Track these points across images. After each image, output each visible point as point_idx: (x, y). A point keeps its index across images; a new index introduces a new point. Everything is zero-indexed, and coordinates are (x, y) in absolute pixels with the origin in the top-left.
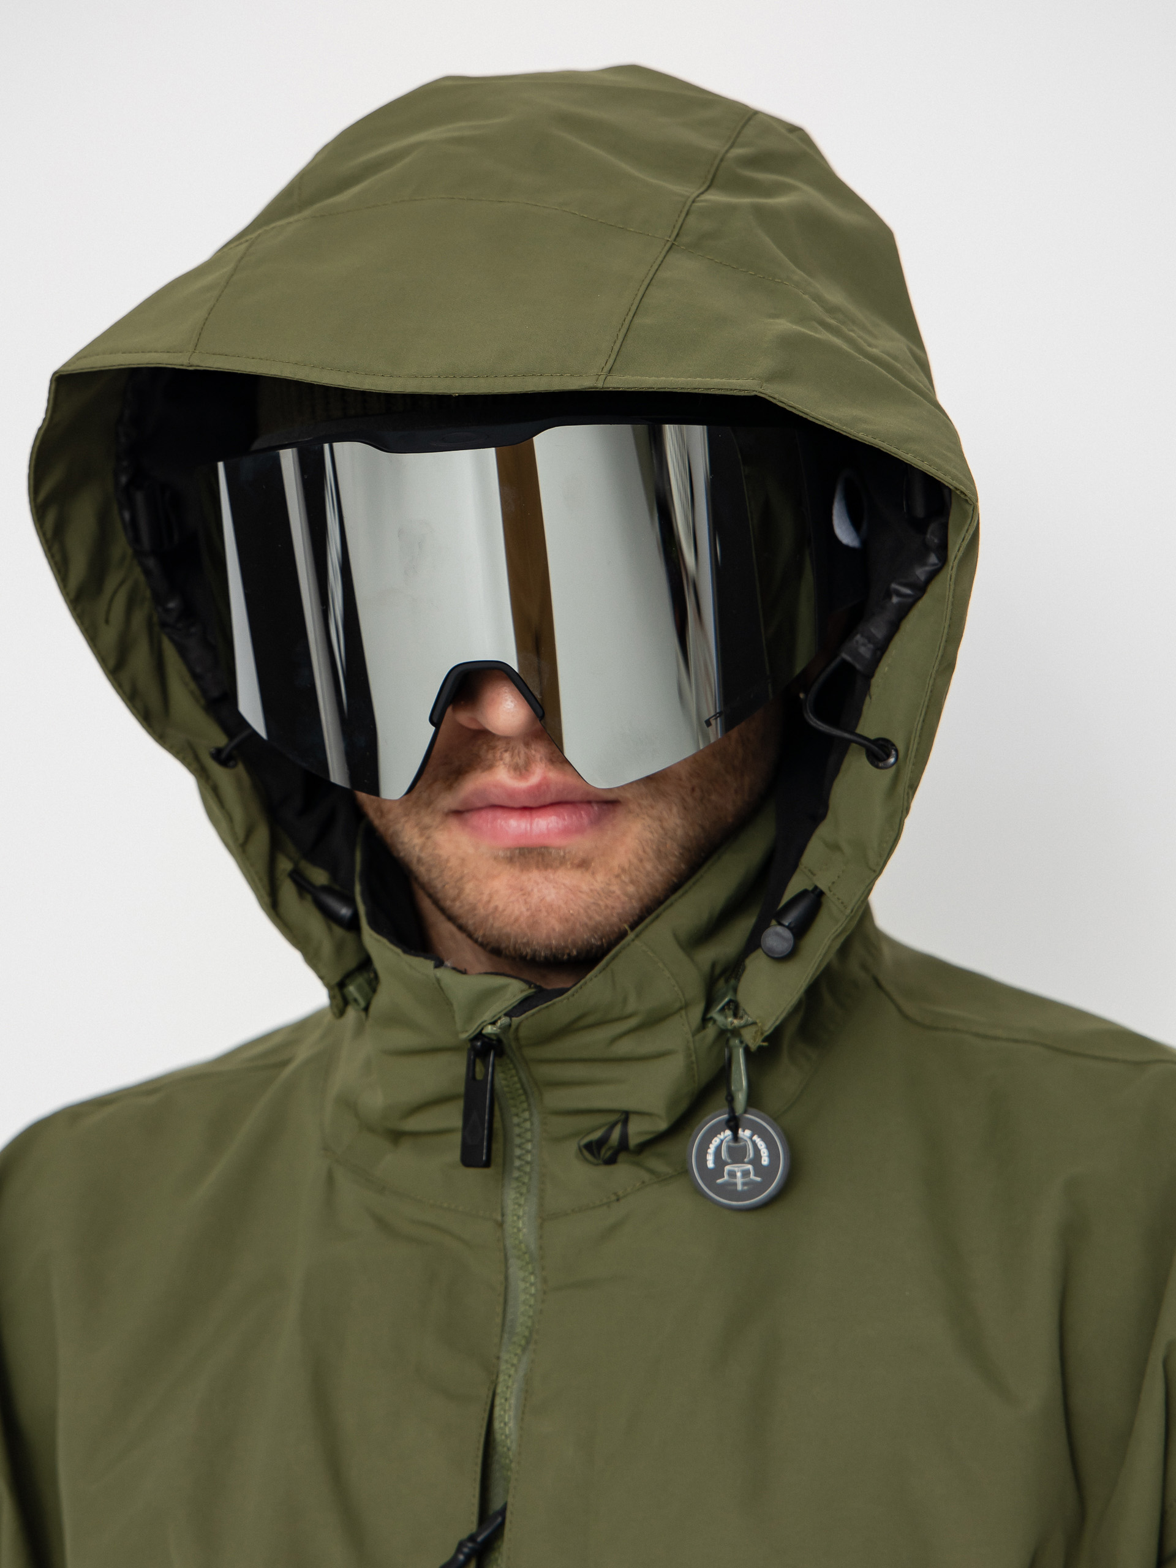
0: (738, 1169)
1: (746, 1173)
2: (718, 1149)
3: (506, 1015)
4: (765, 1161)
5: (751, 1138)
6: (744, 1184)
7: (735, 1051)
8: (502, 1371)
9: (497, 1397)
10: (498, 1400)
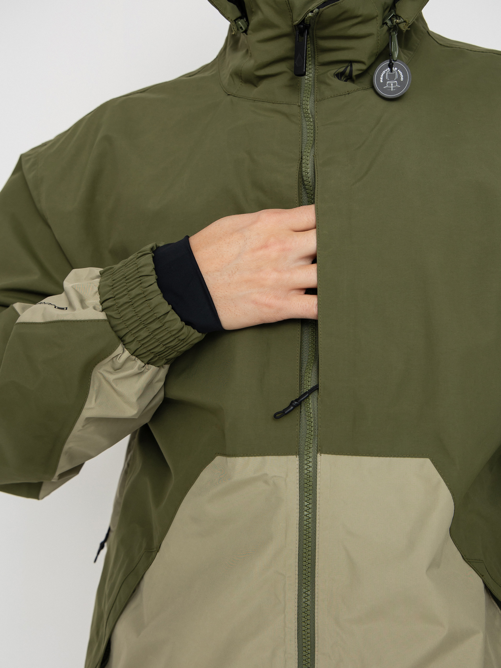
0: (392, 83)
1: (394, 84)
2: (385, 75)
3: (317, 8)
4: (402, 79)
5: (397, 71)
6: (393, 88)
7: (393, 37)
8: (304, 155)
9: (303, 164)
10: (304, 165)
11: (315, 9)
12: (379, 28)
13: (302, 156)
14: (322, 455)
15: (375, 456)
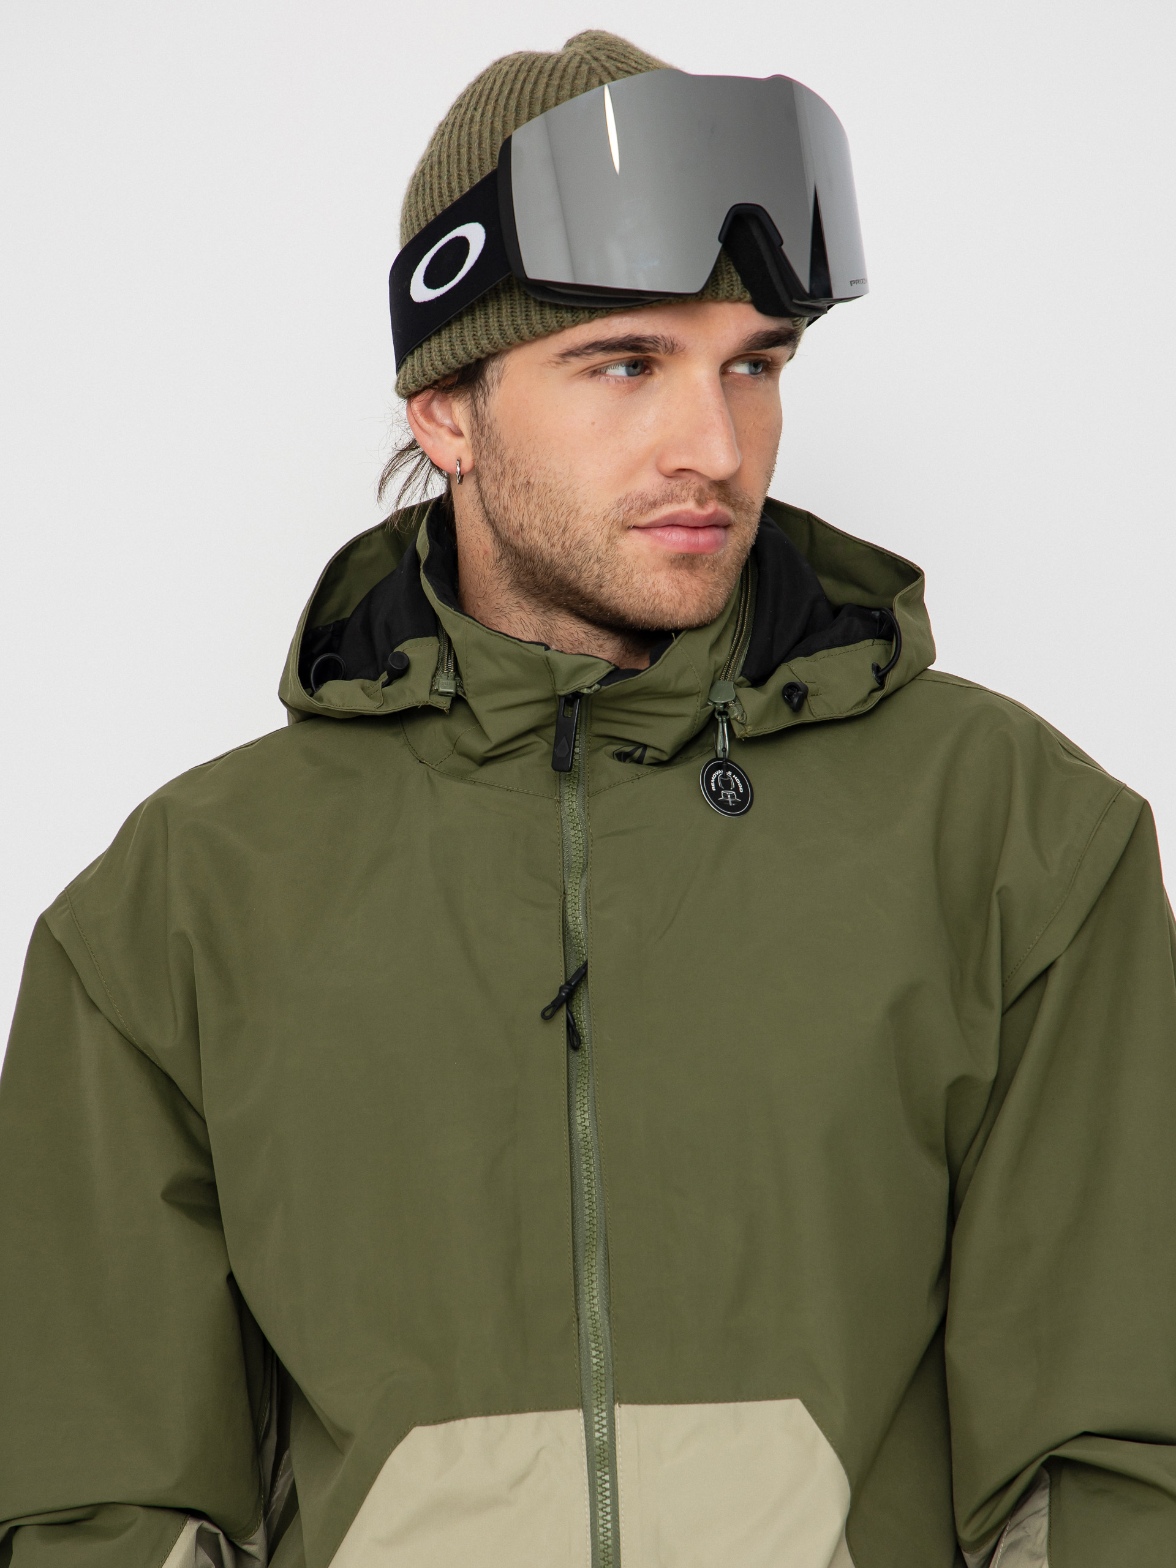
0: (729, 793)
1: (732, 796)
2: (716, 779)
3: (598, 683)
4: (741, 790)
5: (732, 776)
6: (732, 802)
7: (720, 723)
8: (569, 888)
9: (568, 903)
10: (569, 905)
11: (594, 685)
12: (699, 708)
13: (565, 890)
14: (623, 1406)
15: (710, 1402)
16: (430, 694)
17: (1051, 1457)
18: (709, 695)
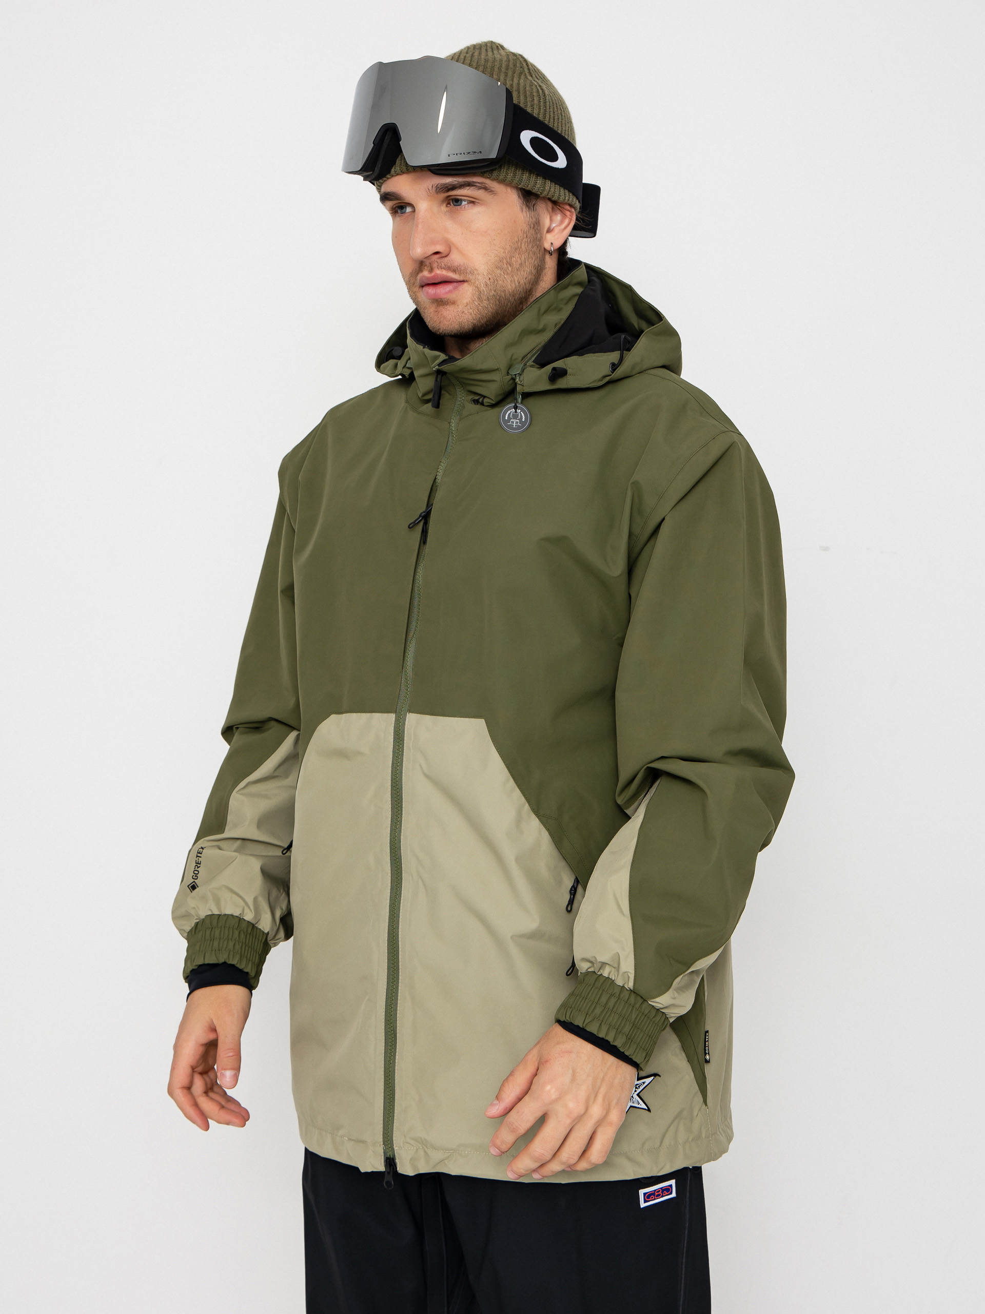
2: (510, 414)
4: (523, 420)
5: (520, 412)
6: (516, 426)
12: (502, 377)
14: (410, 713)
15: (447, 716)
16: (403, 368)
17: (648, 767)
18: (509, 369)
